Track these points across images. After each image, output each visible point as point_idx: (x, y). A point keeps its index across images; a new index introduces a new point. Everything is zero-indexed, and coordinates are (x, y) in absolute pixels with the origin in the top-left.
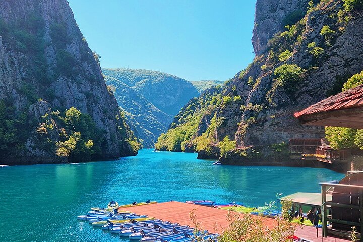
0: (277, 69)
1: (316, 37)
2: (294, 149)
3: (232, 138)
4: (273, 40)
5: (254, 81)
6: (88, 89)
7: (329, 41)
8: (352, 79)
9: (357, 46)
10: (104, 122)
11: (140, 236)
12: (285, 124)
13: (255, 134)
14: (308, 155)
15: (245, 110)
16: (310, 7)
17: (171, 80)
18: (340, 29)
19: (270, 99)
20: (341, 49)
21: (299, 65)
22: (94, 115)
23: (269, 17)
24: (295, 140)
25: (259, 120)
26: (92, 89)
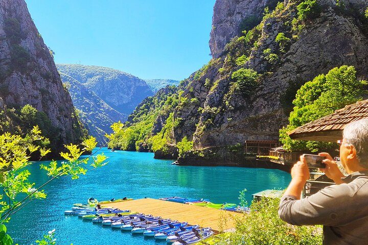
0: (234, 73)
1: (271, 43)
2: (249, 150)
3: (189, 138)
4: (230, 44)
5: (211, 84)
6: (44, 86)
7: (284, 48)
8: (305, 86)
9: (309, 54)
10: (60, 120)
11: (131, 227)
12: (241, 126)
13: (212, 135)
14: (262, 156)
15: (203, 112)
16: (266, 13)
17: (124, 77)
18: (294, 36)
19: (227, 102)
20: (294, 56)
21: (254, 70)
22: (50, 113)
23: (227, 21)
24: (251, 141)
25: (217, 122)
26: (47, 86)
